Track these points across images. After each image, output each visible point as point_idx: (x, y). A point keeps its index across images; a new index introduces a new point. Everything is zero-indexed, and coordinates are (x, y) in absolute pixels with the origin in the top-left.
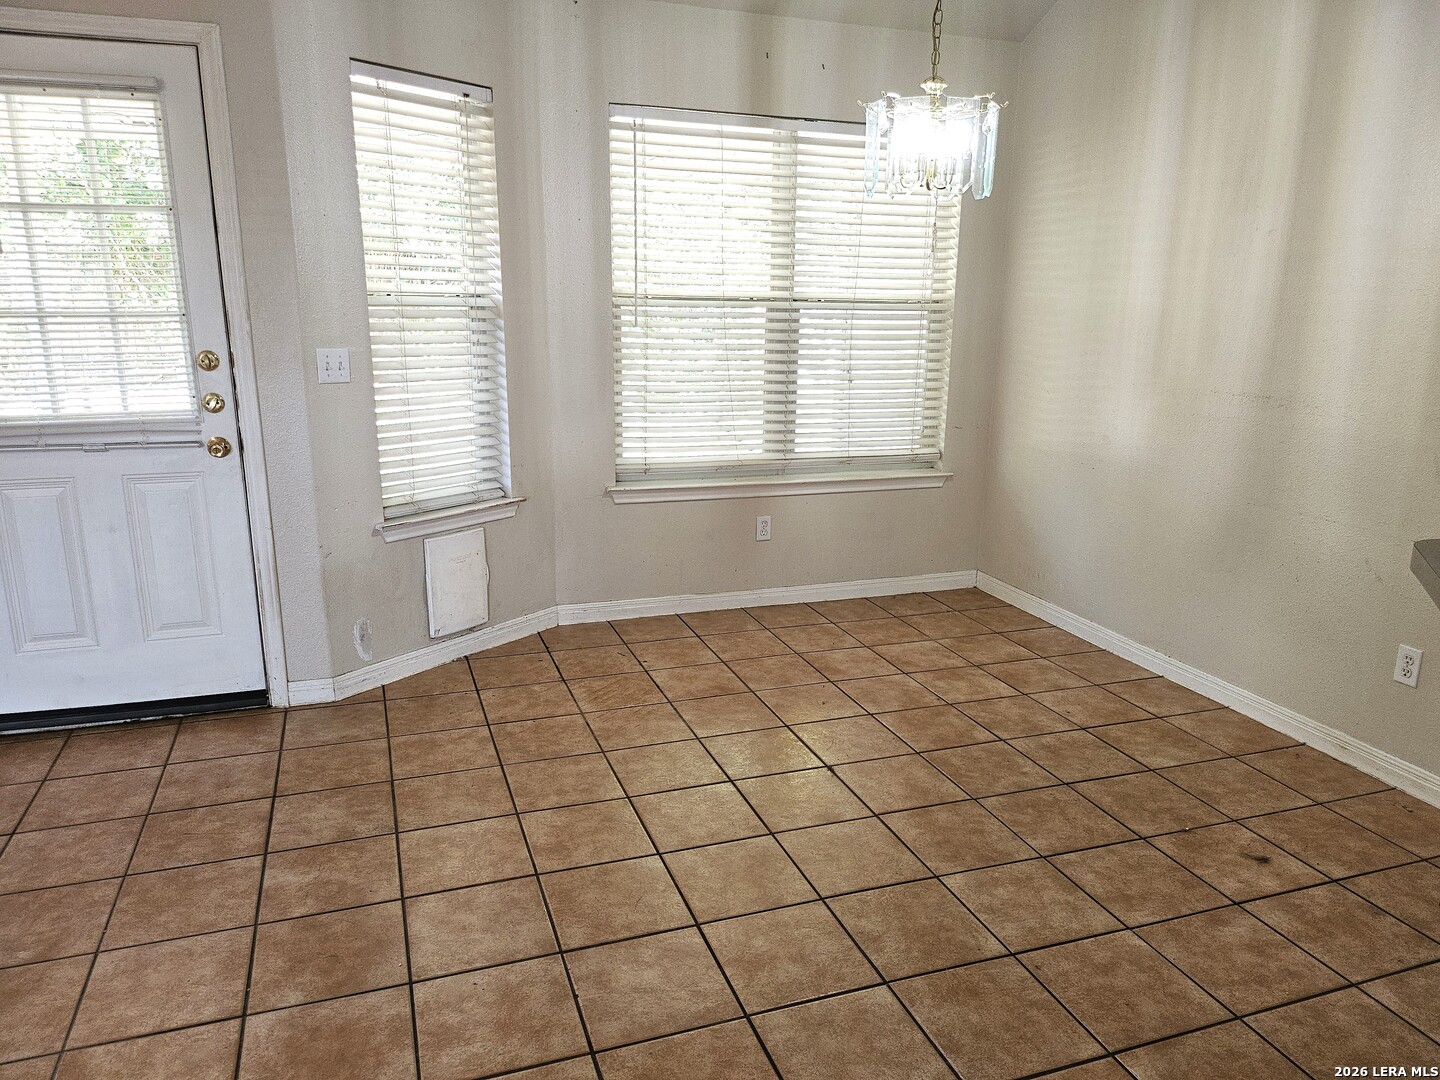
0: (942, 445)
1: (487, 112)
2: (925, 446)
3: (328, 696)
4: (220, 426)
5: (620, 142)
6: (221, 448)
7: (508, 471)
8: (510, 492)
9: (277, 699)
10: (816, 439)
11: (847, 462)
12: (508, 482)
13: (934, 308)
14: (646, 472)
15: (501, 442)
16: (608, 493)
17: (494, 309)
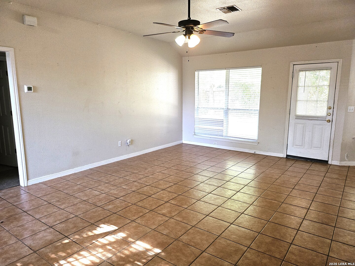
4: (330, 118)
6: (329, 121)
9: (329, 163)
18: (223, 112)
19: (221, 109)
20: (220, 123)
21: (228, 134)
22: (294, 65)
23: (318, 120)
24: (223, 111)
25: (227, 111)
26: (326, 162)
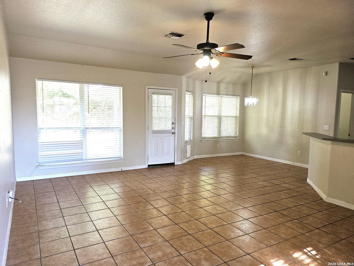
0: (238, 135)
1: (192, 95)
2: (235, 135)
3: (180, 164)
4: (173, 131)
5: (204, 97)
6: (173, 133)
7: (192, 137)
8: (192, 140)
9: (175, 164)
10: (224, 134)
11: (227, 137)
12: (192, 139)
13: (236, 117)
14: (205, 138)
15: (191, 134)
16: (201, 141)
17: (192, 118)
18: (79, 132)
19: (77, 129)
20: (79, 144)
21: (88, 157)
22: (148, 88)
23: (166, 133)
24: (80, 130)
25: (85, 131)
26: (173, 164)
